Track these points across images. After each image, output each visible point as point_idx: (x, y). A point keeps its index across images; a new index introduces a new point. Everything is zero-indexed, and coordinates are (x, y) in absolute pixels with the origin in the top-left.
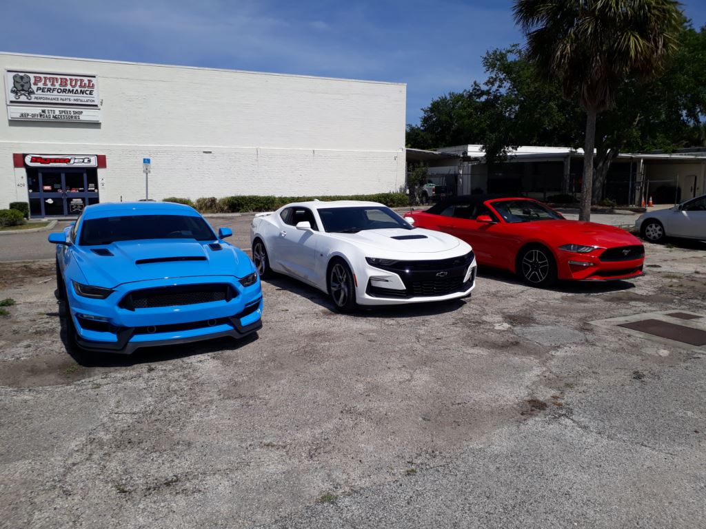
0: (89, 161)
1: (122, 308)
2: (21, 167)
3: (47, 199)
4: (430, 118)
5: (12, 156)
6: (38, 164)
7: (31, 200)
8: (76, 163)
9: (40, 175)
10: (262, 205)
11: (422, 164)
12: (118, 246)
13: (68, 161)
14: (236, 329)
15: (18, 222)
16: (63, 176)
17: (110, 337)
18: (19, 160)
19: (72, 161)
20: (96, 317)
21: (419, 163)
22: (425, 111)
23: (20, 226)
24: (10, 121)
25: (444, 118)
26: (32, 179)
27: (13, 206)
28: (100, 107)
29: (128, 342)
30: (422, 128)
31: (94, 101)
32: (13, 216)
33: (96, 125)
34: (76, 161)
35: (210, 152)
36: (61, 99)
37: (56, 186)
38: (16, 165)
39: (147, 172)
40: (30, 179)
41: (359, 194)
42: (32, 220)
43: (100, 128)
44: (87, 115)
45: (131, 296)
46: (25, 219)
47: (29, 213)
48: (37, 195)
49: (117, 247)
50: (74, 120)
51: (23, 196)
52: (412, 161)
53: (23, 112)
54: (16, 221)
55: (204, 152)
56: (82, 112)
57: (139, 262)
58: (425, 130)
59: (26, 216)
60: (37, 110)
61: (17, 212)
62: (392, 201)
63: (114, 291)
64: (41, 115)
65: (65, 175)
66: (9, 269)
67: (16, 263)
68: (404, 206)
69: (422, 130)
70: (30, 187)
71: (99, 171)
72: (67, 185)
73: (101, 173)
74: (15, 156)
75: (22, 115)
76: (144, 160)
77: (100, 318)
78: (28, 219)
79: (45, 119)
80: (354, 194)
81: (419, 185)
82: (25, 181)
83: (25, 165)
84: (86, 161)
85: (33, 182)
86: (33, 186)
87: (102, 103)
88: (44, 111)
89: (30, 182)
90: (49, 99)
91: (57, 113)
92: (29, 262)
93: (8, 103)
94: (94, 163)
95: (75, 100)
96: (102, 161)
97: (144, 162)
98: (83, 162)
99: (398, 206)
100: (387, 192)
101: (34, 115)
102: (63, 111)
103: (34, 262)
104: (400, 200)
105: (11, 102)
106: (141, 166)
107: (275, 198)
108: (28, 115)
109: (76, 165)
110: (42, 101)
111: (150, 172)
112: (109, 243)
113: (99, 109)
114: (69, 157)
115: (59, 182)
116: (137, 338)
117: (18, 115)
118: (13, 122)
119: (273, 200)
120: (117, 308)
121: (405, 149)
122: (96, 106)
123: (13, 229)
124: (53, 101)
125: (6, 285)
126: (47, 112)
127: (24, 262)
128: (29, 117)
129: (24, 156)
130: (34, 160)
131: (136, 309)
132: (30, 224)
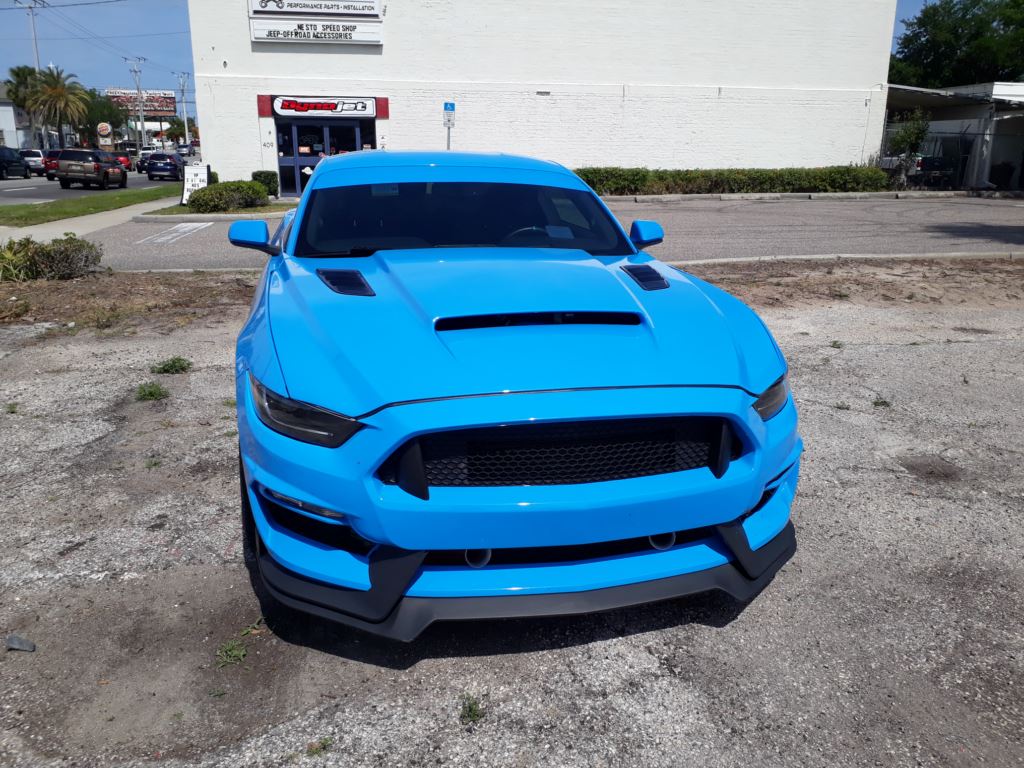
0: (364, 107)
1: (387, 482)
2: (268, 116)
3: (303, 167)
4: (917, 36)
5: (256, 99)
6: (292, 113)
7: (281, 168)
8: (345, 111)
9: (294, 130)
10: (626, 183)
11: (918, 113)
12: (392, 265)
13: (333, 107)
14: (735, 562)
15: (259, 202)
16: (326, 132)
17: (348, 570)
18: (266, 105)
19: (339, 108)
20: (307, 507)
21: (912, 111)
22: (909, 25)
23: (259, 208)
24: (253, 43)
25: (943, 36)
26: (284, 135)
27: (257, 176)
28: (381, 17)
29: (402, 597)
30: (898, 56)
31: (373, 8)
32: (250, 192)
33: (375, 48)
34: (346, 107)
35: (548, 93)
36: (327, 7)
37: (318, 147)
38: (262, 113)
39: (449, 124)
40: (280, 135)
41: (795, 167)
42: (282, 199)
43: (381, 53)
44: (363, 32)
45: (417, 447)
46: (271, 197)
47: (279, 189)
48: (290, 161)
49: (386, 269)
50: (343, 40)
51: (271, 162)
52: (897, 109)
53: (272, 28)
54: (255, 199)
55: (538, 93)
56: (355, 28)
57: (444, 325)
58: (905, 59)
59: (274, 193)
60: (290, 25)
61: (259, 186)
62: (857, 181)
63: (363, 426)
64: (296, 34)
65: (330, 131)
66: (212, 284)
67: (226, 273)
68: (877, 190)
69: (900, 60)
70: (280, 148)
71: (379, 124)
72: (332, 145)
73: (381, 126)
74: (260, 98)
75: (270, 33)
76: (446, 104)
77: (318, 510)
78: (277, 198)
79: (303, 40)
80: (784, 167)
81: (908, 152)
82: (273, 138)
83: (274, 114)
84: (359, 107)
85: (284, 140)
86: (285, 147)
87: (385, 11)
88: (300, 27)
89: (281, 140)
90: (307, 6)
91: (320, 29)
92: (248, 273)
93: (251, 14)
94: (370, 111)
95: (345, 7)
96: (382, 107)
97: (446, 109)
98: (356, 108)
99: (864, 190)
100: (846, 163)
101: (286, 34)
102: (328, 27)
103: (255, 273)
104: (870, 179)
105: (256, 12)
106: (440, 114)
107: (648, 172)
108: (278, 33)
109: (345, 114)
110: (298, 9)
111: (453, 125)
112: (366, 253)
113: (381, 22)
114: (336, 102)
115: (321, 141)
116: (433, 584)
117: (264, 34)
118: (259, 45)
119: (644, 176)
120: (372, 485)
121: (886, 85)
122: (376, 16)
123: (249, 212)
124: (315, 10)
125: (194, 319)
126: (305, 28)
127: (240, 273)
128: (280, 36)
129: (273, 98)
130: (287, 105)
131: (432, 490)
132: (277, 205)
